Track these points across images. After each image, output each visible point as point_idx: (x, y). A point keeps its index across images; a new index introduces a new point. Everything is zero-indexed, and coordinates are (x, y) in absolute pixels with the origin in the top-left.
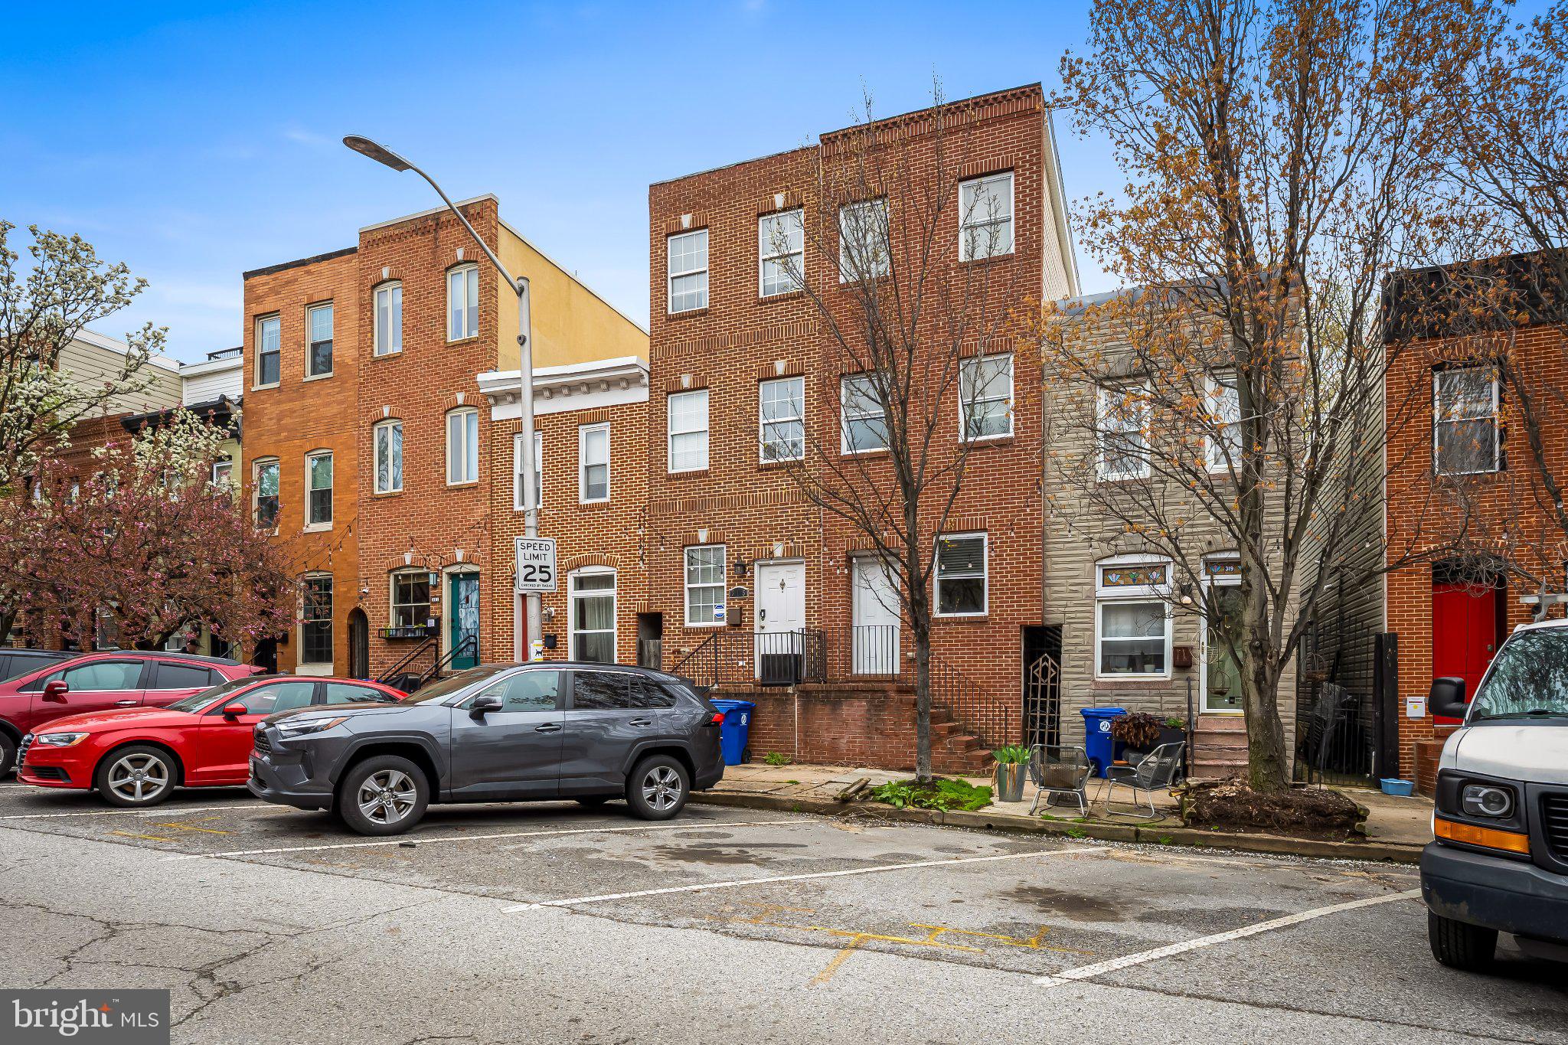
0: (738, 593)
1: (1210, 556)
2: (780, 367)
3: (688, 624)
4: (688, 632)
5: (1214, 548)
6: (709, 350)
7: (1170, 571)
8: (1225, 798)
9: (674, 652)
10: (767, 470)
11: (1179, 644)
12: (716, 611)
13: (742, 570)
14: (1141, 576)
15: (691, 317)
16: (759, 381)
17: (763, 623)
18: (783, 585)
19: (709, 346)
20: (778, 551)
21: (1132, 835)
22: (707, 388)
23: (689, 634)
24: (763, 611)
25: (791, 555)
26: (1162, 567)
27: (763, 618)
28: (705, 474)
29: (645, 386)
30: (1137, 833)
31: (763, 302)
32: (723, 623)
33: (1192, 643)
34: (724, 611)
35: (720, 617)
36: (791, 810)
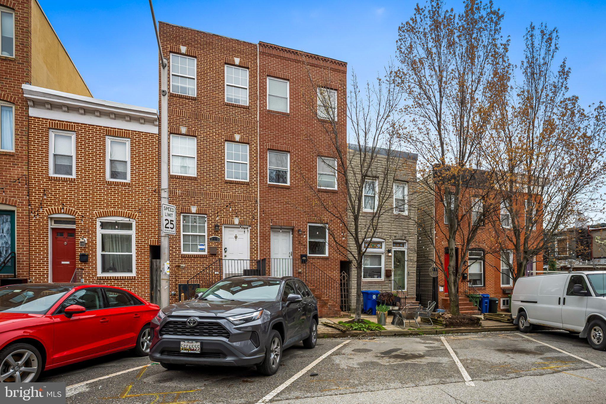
0: (215, 239)
1: (394, 241)
2: (237, 137)
3: (183, 253)
4: (184, 256)
5: (396, 238)
6: (197, 118)
7: (383, 245)
9: (176, 267)
10: (230, 183)
11: (387, 269)
12: (199, 247)
13: (217, 229)
14: (375, 246)
15: (186, 98)
16: (226, 140)
17: (226, 254)
18: (236, 237)
19: (197, 116)
20: (236, 221)
21: (435, 332)
22: (196, 136)
23: (184, 257)
24: (226, 248)
25: (241, 225)
26: (381, 243)
27: (226, 252)
28: (195, 179)
29: (156, 126)
31: (228, 105)
32: (206, 253)
33: (390, 269)
34: (206, 247)
35: (203, 250)
36: (323, 337)
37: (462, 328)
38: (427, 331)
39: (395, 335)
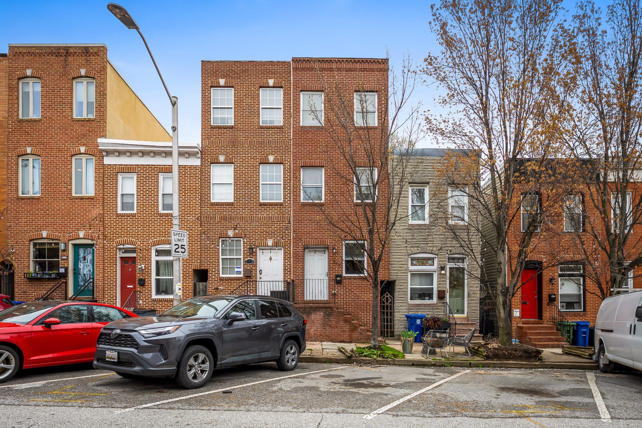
0: (249, 261)
1: (450, 256)
2: (271, 158)
3: (221, 275)
4: (222, 279)
5: (452, 253)
6: (234, 145)
7: (436, 261)
8: (494, 348)
9: (215, 289)
10: (264, 205)
11: (440, 289)
12: (236, 270)
13: (251, 251)
14: (425, 262)
15: (224, 128)
16: (260, 163)
17: (261, 276)
18: (271, 259)
19: (234, 143)
20: (270, 242)
21: (468, 364)
22: (233, 163)
23: (222, 280)
24: (261, 270)
25: (276, 245)
26: (433, 259)
27: (261, 274)
28: (232, 204)
29: (199, 158)
30: (470, 363)
31: (262, 128)
32: (241, 276)
33: (444, 289)
34: (241, 270)
35: (239, 273)
36: (325, 362)
37: (511, 362)
38: (456, 363)
39: (413, 365)
